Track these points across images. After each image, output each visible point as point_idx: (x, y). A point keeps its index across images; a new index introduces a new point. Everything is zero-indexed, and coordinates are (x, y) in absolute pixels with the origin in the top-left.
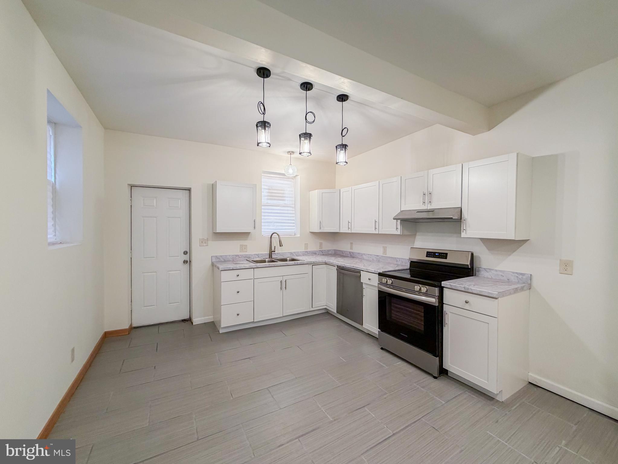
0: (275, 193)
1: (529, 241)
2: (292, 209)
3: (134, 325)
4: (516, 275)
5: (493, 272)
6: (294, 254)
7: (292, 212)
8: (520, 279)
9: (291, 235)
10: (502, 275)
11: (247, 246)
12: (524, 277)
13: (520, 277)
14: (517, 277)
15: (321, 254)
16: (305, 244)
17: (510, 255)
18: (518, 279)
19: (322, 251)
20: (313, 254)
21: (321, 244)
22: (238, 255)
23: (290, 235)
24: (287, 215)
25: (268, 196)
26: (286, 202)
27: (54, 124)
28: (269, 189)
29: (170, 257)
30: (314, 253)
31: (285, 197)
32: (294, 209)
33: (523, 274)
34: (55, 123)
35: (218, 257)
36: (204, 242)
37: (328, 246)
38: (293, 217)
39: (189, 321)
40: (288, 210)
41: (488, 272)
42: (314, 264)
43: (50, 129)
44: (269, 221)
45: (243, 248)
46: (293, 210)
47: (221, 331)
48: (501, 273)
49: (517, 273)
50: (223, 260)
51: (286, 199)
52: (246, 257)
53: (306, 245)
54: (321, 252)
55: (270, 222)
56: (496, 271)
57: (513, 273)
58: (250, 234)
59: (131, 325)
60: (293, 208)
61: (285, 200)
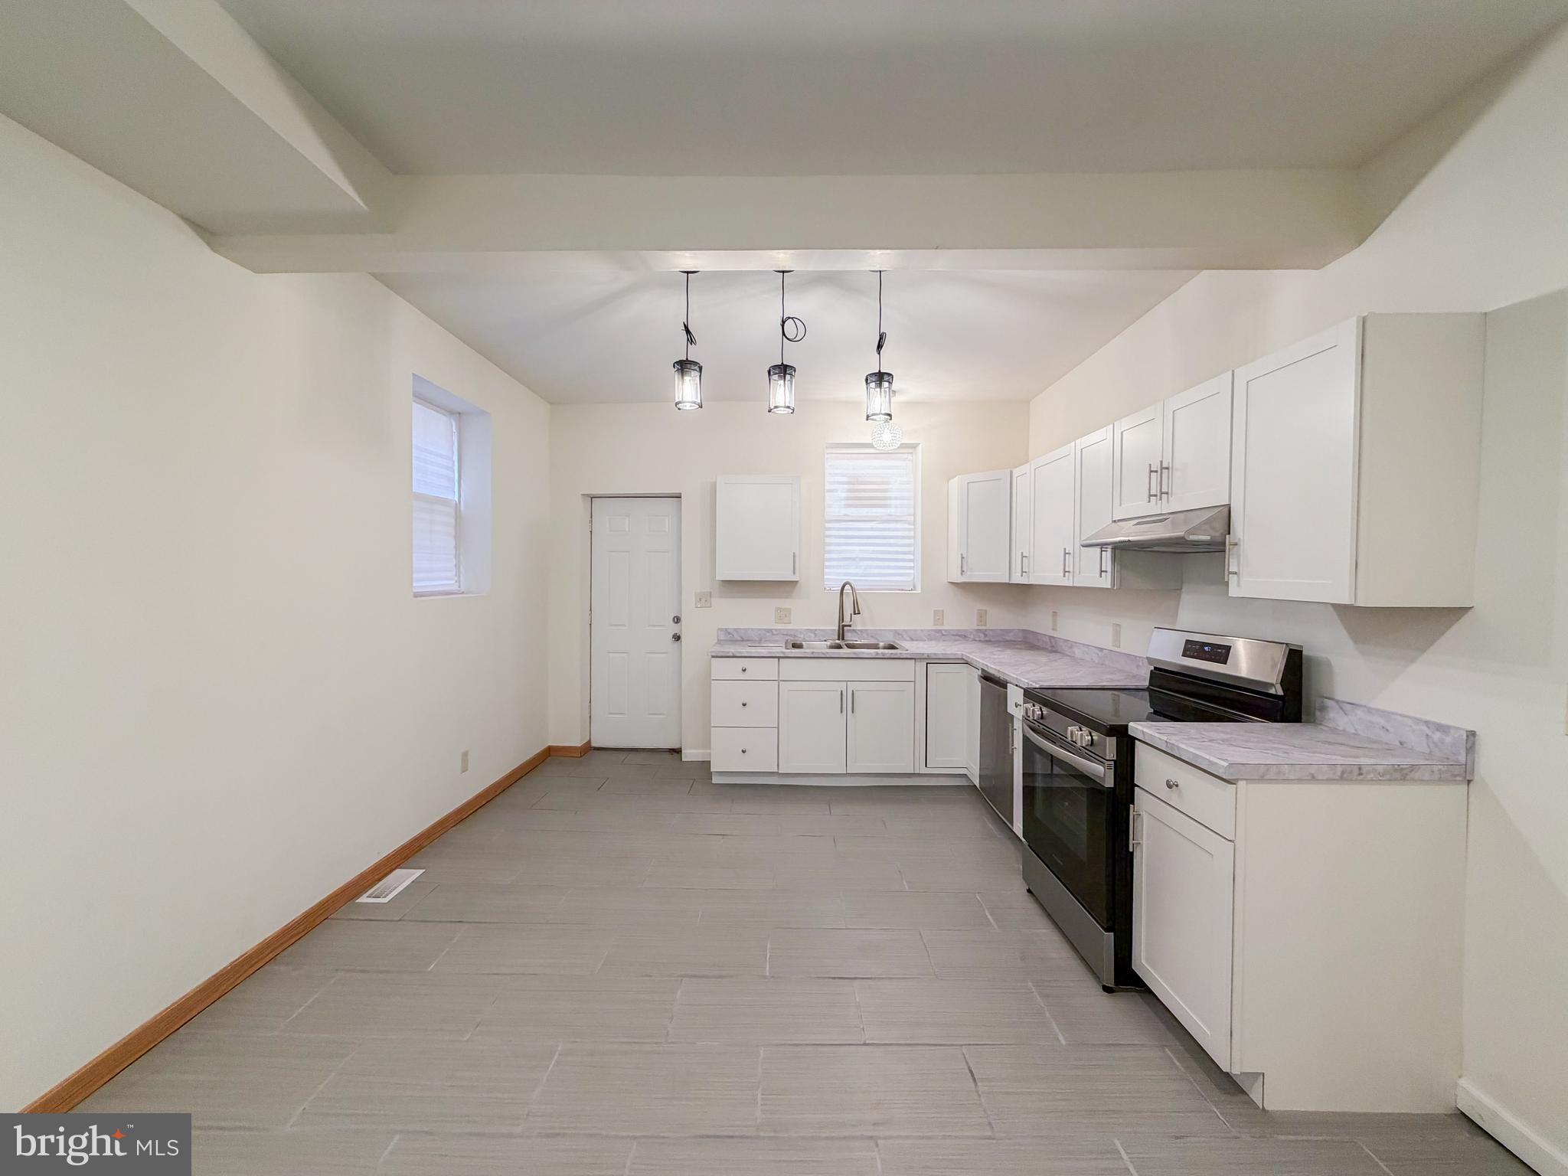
0: (864, 491)
1: (1470, 613)
2: (907, 526)
3: (594, 744)
4: (1425, 728)
5: (1360, 713)
6: (904, 633)
7: (906, 533)
8: (1434, 743)
9: (902, 590)
10: (1383, 727)
11: (789, 610)
12: (1448, 739)
13: (1437, 736)
14: (1427, 735)
15: (982, 639)
16: (936, 612)
17: (1413, 660)
18: (1431, 744)
19: (984, 632)
20: (957, 638)
21: (982, 616)
22: (771, 630)
23: (899, 590)
24: (892, 541)
25: (847, 499)
26: (892, 511)
27: (458, 415)
28: (849, 483)
29: (650, 626)
30: (960, 636)
31: (890, 498)
32: (913, 527)
33: (1443, 729)
34: (460, 413)
35: (729, 631)
36: (704, 599)
37: (1001, 618)
38: (909, 545)
39: (677, 751)
40: (896, 530)
41: (1346, 714)
42: (930, 661)
43: (454, 424)
44: (848, 555)
45: (783, 615)
46: (909, 530)
47: (715, 780)
48: (1383, 722)
49: (1427, 723)
50: (739, 639)
51: (893, 502)
52: (787, 635)
53: (939, 616)
54: (982, 635)
55: (850, 559)
56: (1369, 710)
57: (1417, 721)
58: (798, 585)
59: (589, 742)
60: (909, 524)
61: (890, 505)
